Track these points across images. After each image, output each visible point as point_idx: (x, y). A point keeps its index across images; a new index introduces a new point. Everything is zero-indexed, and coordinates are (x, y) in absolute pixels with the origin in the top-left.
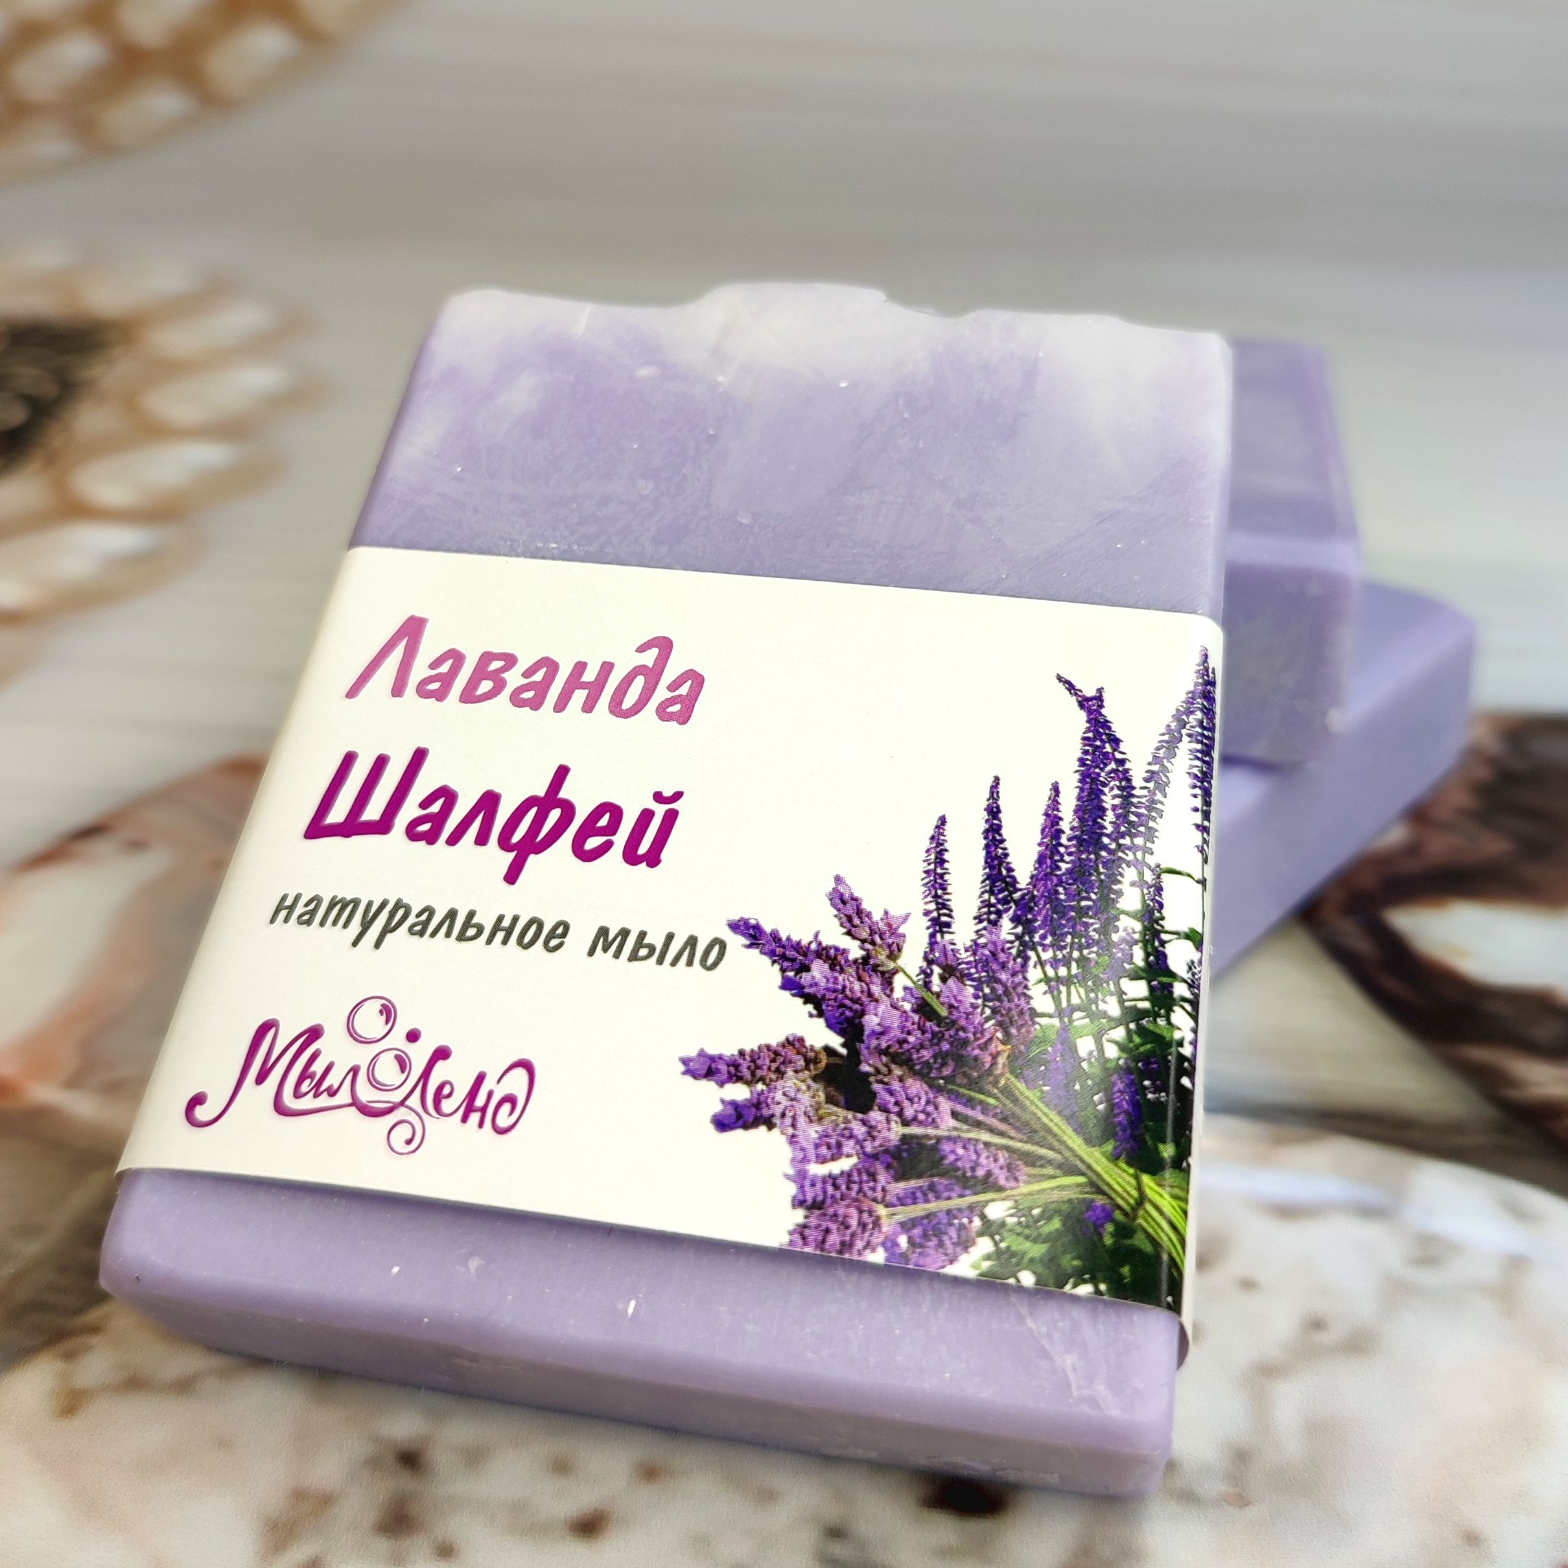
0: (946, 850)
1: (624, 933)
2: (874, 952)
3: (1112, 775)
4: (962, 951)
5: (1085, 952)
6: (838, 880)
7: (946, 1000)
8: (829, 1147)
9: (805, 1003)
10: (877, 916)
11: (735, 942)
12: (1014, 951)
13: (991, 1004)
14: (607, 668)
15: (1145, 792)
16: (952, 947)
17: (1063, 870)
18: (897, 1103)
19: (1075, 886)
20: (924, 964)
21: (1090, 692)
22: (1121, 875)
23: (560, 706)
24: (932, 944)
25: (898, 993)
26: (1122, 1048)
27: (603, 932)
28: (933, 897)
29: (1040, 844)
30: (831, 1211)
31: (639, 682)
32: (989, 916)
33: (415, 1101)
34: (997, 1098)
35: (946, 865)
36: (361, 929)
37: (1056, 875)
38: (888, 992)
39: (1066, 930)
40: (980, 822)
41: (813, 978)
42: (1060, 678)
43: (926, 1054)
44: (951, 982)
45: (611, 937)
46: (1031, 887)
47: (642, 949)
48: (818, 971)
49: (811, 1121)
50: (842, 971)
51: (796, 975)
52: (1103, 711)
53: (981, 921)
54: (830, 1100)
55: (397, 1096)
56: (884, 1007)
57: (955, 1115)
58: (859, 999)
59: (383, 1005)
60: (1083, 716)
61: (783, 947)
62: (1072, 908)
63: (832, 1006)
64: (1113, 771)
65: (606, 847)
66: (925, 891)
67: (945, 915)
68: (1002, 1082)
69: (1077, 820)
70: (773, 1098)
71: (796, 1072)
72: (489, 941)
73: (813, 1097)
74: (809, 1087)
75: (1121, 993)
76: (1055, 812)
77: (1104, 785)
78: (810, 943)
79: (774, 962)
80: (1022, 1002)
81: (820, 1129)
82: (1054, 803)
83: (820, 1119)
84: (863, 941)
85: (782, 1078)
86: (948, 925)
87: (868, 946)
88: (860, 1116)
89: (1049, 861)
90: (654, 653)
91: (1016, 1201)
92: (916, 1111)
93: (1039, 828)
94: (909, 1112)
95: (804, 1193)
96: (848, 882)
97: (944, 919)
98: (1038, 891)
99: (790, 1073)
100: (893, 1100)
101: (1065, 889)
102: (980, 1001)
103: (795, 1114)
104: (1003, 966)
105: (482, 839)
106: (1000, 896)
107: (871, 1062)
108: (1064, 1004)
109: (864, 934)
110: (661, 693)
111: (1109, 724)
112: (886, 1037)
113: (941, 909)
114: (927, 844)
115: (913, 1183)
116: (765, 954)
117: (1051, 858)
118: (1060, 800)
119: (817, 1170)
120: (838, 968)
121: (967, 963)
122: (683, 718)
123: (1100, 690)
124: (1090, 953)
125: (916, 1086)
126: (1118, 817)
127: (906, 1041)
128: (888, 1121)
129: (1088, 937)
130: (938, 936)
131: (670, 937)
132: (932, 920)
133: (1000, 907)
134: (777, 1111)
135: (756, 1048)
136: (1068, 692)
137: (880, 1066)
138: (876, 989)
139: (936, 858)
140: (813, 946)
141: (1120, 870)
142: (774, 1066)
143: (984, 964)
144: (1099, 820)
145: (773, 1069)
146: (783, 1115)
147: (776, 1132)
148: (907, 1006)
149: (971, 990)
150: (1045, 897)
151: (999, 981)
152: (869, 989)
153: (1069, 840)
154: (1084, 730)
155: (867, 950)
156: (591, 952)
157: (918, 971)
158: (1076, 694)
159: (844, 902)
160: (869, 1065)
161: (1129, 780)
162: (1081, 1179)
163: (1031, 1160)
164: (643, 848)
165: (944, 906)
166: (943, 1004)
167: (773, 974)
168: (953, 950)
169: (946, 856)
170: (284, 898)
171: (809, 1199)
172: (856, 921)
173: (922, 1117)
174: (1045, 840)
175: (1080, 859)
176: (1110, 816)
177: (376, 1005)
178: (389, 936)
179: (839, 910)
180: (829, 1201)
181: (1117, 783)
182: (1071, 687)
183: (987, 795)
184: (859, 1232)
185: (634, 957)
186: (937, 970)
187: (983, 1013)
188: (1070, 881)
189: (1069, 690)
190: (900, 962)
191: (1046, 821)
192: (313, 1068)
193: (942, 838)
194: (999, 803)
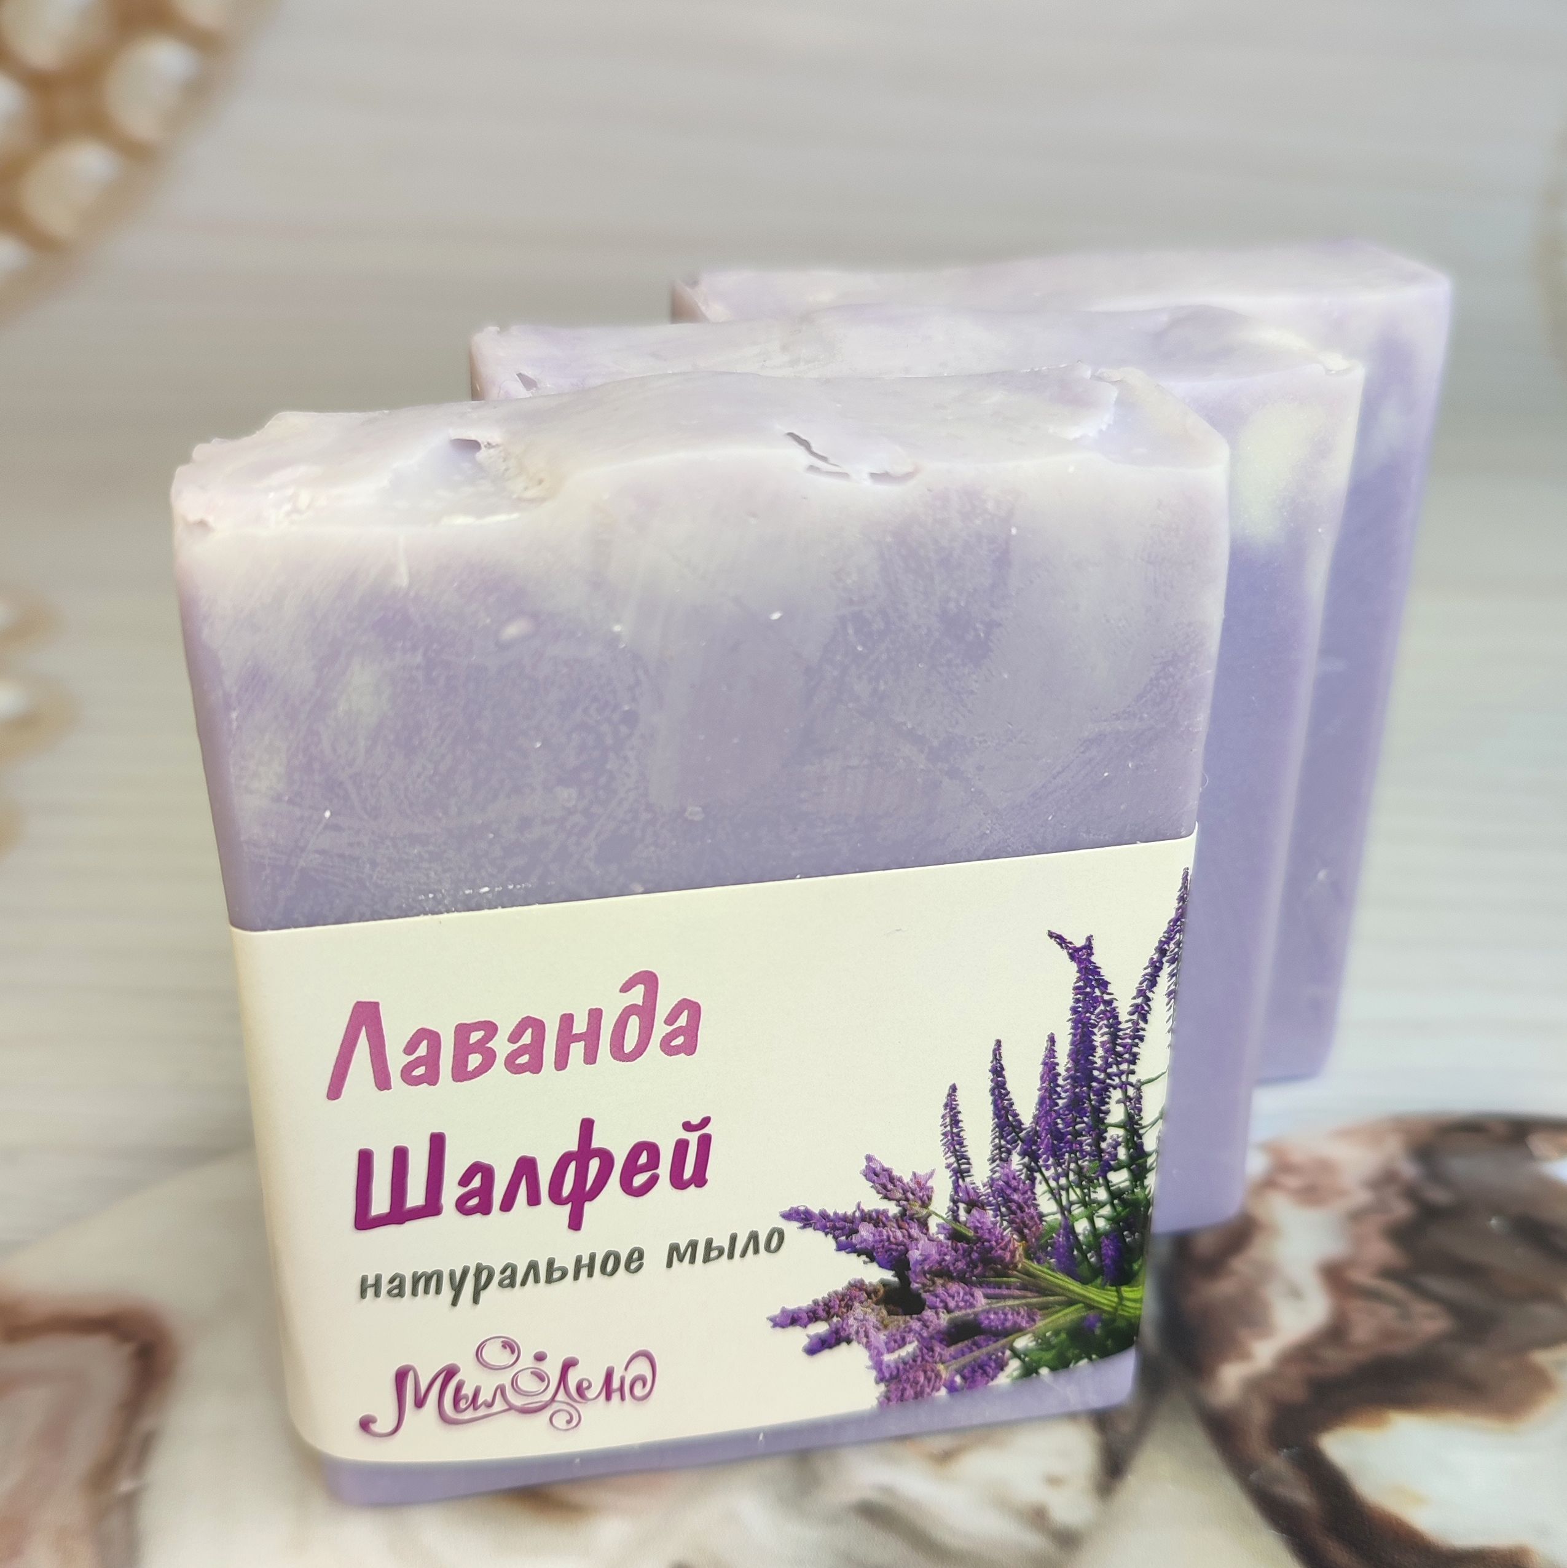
0: (960, 1112)
1: (693, 1245)
2: (909, 1206)
3: (1101, 1016)
4: (981, 1187)
5: (1080, 1162)
6: (869, 1159)
7: (972, 1224)
8: (895, 1341)
9: (859, 1255)
10: (907, 1178)
11: (791, 1228)
12: (1023, 1177)
13: (1007, 1218)
14: (595, 1016)
15: (1130, 1024)
16: (973, 1186)
17: (1060, 1105)
18: (942, 1301)
19: (1071, 1115)
20: (951, 1204)
21: (1079, 943)
22: (1109, 1097)
23: (561, 1062)
24: (956, 1187)
25: (933, 1229)
26: (1107, 1219)
27: (674, 1249)
28: (951, 1152)
29: (1039, 1090)
30: (904, 1377)
31: (634, 1023)
32: (1001, 1156)
33: (561, 1396)
34: (1017, 1277)
35: (960, 1124)
36: (453, 1293)
37: (1055, 1111)
38: (925, 1231)
39: (1064, 1150)
40: (986, 1082)
41: (862, 1236)
42: (1051, 935)
43: (961, 1265)
44: (974, 1211)
45: (682, 1250)
46: (1033, 1124)
47: (711, 1252)
48: (866, 1232)
49: (879, 1330)
50: (885, 1226)
51: (847, 1238)
52: (1093, 959)
53: (994, 1161)
54: (890, 1313)
55: (547, 1396)
56: (923, 1241)
57: (987, 1296)
58: (903, 1241)
59: (503, 1342)
60: (1073, 967)
61: (832, 1221)
62: (1069, 1133)
63: (881, 1252)
64: (1103, 1012)
65: (653, 1181)
66: (945, 1149)
67: (964, 1163)
68: (1020, 1266)
69: (1071, 1061)
70: (847, 1324)
71: (861, 1302)
72: (576, 1277)
73: (878, 1315)
74: (873, 1310)
75: (1107, 1184)
76: (1052, 1060)
77: (1094, 1026)
78: (855, 1212)
79: (826, 1234)
80: (1032, 1210)
81: (886, 1333)
82: (1051, 1052)
83: (886, 1327)
84: (898, 1201)
85: (851, 1309)
86: (968, 1171)
87: (903, 1203)
88: (915, 1316)
89: (1048, 1101)
90: (639, 991)
91: (1034, 1333)
92: (957, 1302)
93: (1039, 1076)
94: (952, 1304)
95: (883, 1373)
96: (877, 1158)
97: (963, 1167)
98: (1039, 1127)
99: (856, 1304)
100: (938, 1300)
101: (1062, 1119)
102: (998, 1218)
103: (866, 1329)
104: (1015, 1190)
105: (534, 1199)
106: (1009, 1138)
107: (918, 1281)
108: (1064, 1202)
109: (899, 1195)
110: (660, 1029)
111: (1098, 970)
112: (928, 1261)
113: (961, 1160)
114: (942, 1111)
115: (960, 1345)
116: (818, 1229)
117: (1050, 1098)
118: (1055, 1049)
119: (888, 1358)
120: (881, 1224)
121: (985, 1195)
122: (690, 1048)
123: (1089, 939)
124: (1083, 1162)
125: (954, 1287)
126: (1106, 1051)
127: (944, 1260)
128: (937, 1313)
129: (1082, 1151)
130: (960, 1181)
131: (733, 1239)
132: (953, 1170)
133: (1009, 1146)
134: (853, 1331)
135: (826, 1296)
136: (1059, 947)
137: (926, 1281)
138: (915, 1232)
139: (951, 1120)
140: (857, 1214)
141: (1108, 1093)
142: (843, 1303)
143: (1001, 1192)
144: (1091, 1058)
145: (843, 1305)
146: (857, 1332)
147: (854, 1344)
148: (942, 1237)
149: (991, 1213)
150: (1046, 1129)
151: (1012, 1201)
152: (909, 1233)
153: (1065, 1080)
154: (1075, 980)
155: (903, 1206)
156: (670, 1264)
157: (946, 1210)
158: (1067, 947)
159: (876, 1174)
160: (917, 1283)
161: (1116, 1017)
162: (1081, 1305)
163: (1044, 1307)
164: (688, 1173)
165: (964, 1157)
166: (969, 1228)
167: (830, 1242)
168: (973, 1188)
169: (960, 1117)
170: (364, 1279)
171: (887, 1375)
172: (890, 1186)
173: (962, 1304)
174: (1044, 1085)
175: (1075, 1093)
176: (1100, 1052)
177: (498, 1343)
178: (484, 1295)
179: (873, 1182)
180: (901, 1372)
181: (1105, 1022)
182: (1061, 940)
183: (991, 1058)
184: (926, 1383)
185: (707, 1259)
186: (962, 1206)
187: (1002, 1224)
188: (1067, 1112)
189: (1060, 944)
190: (932, 1208)
191: (1044, 1068)
192: (464, 1391)
193: (954, 1103)
194: (1002, 1062)
